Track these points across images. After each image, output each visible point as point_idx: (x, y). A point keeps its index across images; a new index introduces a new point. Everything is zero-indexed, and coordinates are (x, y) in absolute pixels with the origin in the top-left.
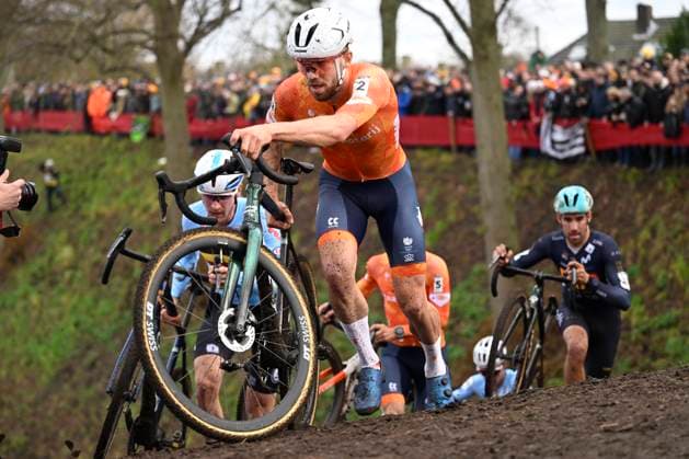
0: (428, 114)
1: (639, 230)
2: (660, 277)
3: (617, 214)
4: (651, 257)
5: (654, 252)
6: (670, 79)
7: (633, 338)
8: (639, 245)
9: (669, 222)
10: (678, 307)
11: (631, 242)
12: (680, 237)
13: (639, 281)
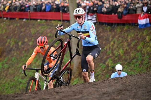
0: (55, 12)
1: (110, 42)
2: (116, 54)
3: (105, 38)
4: (114, 49)
5: (114, 47)
7: (110, 69)
8: (111, 45)
9: (118, 40)
10: (121, 61)
11: (109, 45)
12: (121, 44)
13: (111, 55)
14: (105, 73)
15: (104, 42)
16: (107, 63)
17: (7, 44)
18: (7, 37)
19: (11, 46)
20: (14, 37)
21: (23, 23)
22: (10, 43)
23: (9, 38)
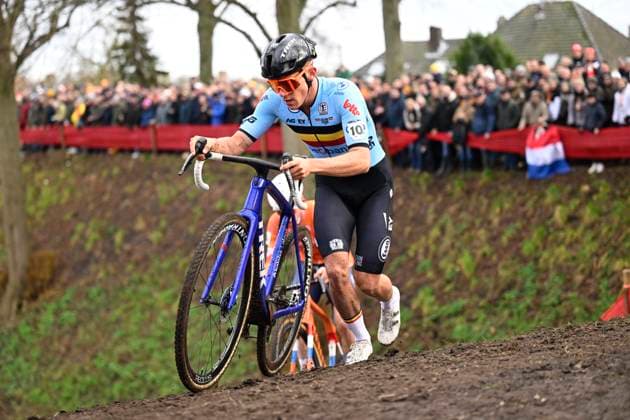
1: (430, 228)
2: (448, 271)
3: (411, 214)
4: (440, 253)
5: (443, 248)
6: (458, 92)
7: (425, 325)
8: (430, 242)
9: (456, 222)
10: (464, 298)
11: (423, 239)
12: (467, 234)
13: (430, 274)
14: (407, 339)
15: (408, 230)
16: (415, 304)
17: (75, 239)
18: (76, 215)
19: (89, 246)
20: (99, 213)
21: (130, 165)
22: (83, 237)
23: (81, 220)
